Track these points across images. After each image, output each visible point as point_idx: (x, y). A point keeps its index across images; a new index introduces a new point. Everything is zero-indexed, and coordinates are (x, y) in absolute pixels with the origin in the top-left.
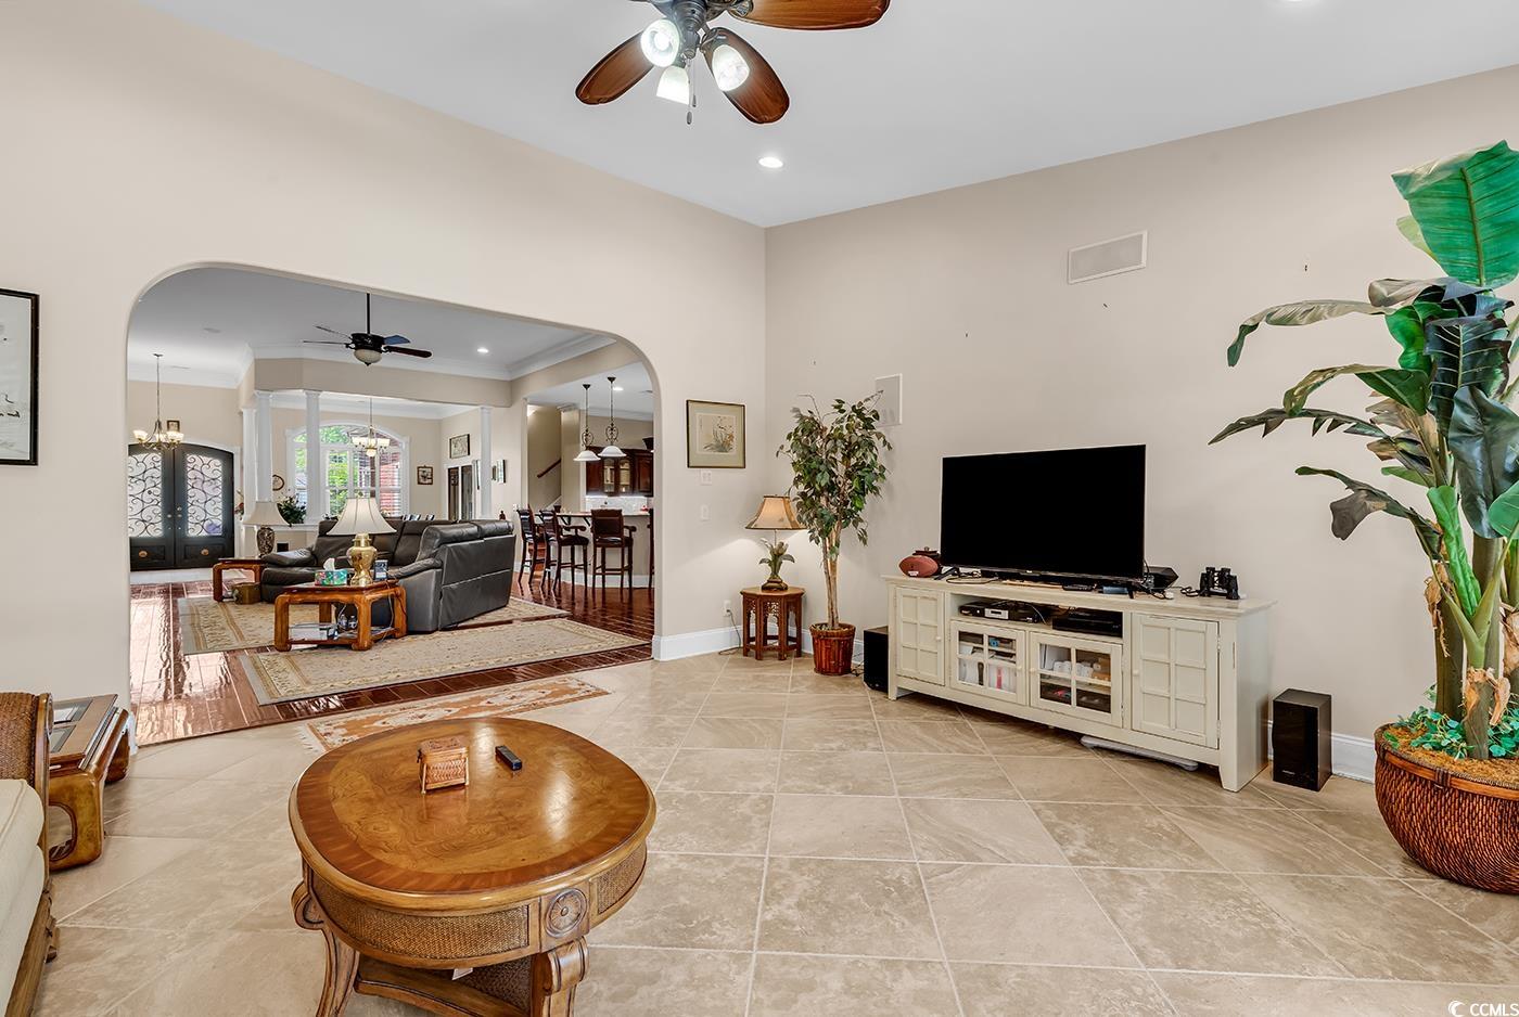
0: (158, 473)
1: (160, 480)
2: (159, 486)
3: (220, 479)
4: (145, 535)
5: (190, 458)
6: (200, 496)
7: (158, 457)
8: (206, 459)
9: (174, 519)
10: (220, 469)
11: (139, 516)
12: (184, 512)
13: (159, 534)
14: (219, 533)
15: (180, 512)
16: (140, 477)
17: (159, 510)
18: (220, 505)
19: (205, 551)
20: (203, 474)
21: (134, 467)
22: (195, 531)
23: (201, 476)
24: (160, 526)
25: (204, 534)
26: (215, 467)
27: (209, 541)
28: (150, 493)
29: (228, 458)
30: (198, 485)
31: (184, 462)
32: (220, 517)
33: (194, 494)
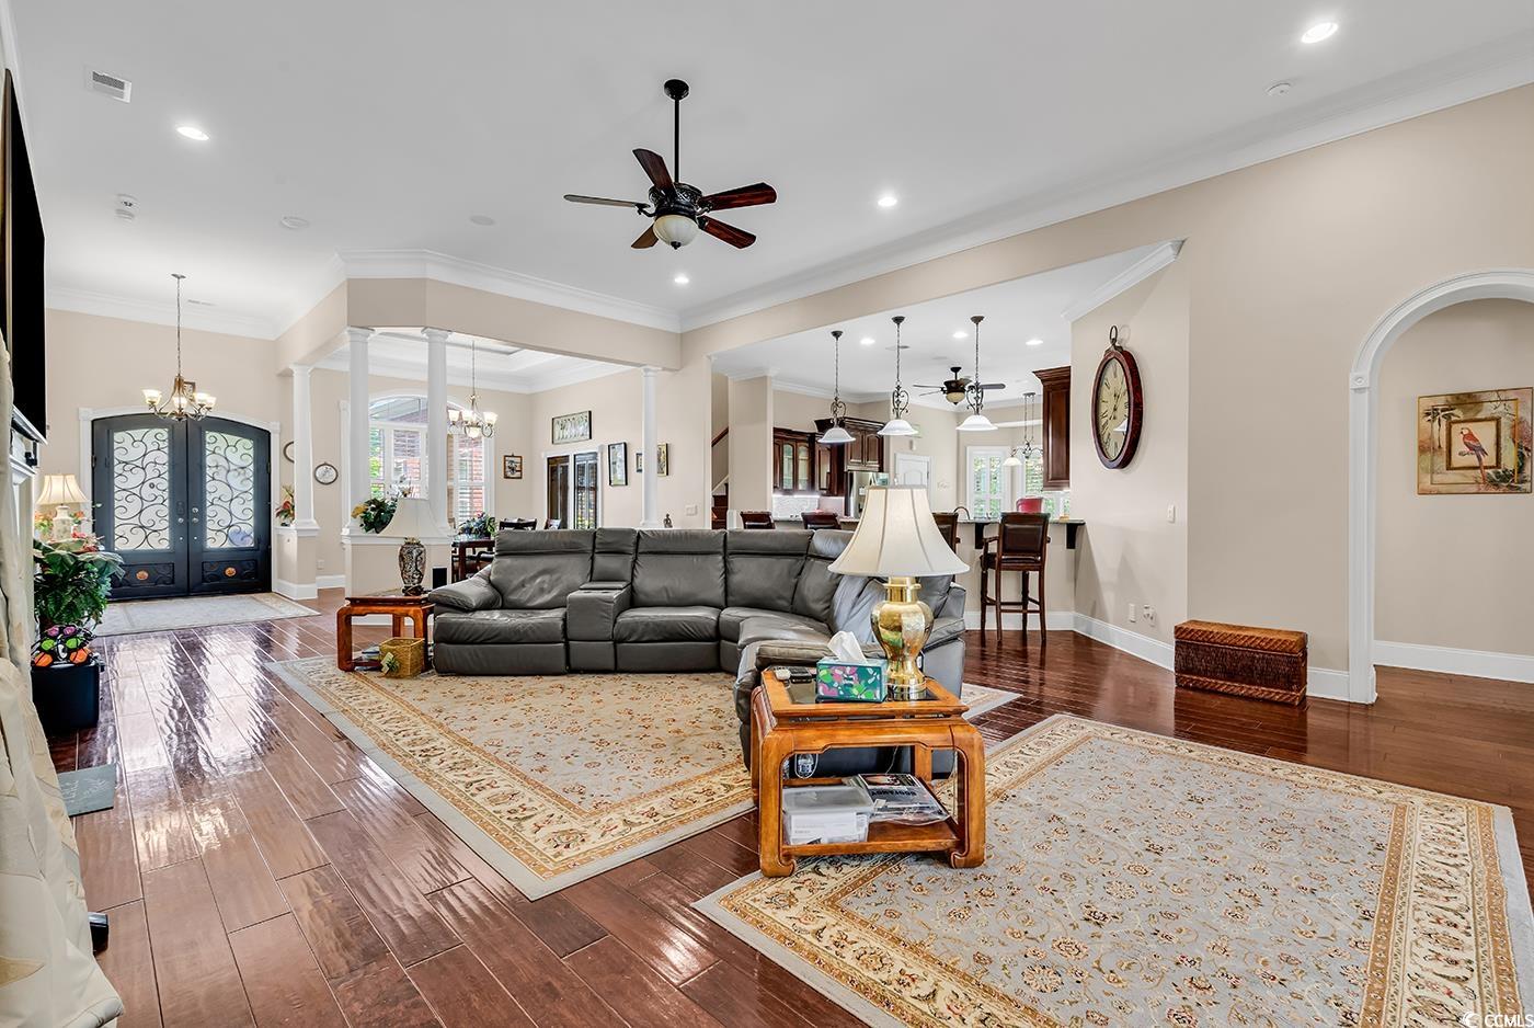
0: (164, 458)
1: (166, 467)
2: (166, 476)
3: (252, 467)
4: (145, 547)
5: (209, 436)
6: (223, 490)
7: (164, 433)
8: (232, 439)
9: (188, 524)
10: (251, 452)
11: (135, 520)
12: (202, 515)
13: (165, 545)
14: (250, 543)
15: (195, 515)
16: (139, 463)
17: (165, 511)
18: (251, 505)
19: (230, 571)
20: (227, 460)
21: (129, 447)
22: (215, 541)
23: (224, 463)
24: (166, 534)
25: (228, 545)
26: (241, 452)
27: (234, 556)
28: (152, 486)
29: (262, 438)
30: (221, 476)
31: (202, 442)
32: (252, 522)
33: (214, 489)
